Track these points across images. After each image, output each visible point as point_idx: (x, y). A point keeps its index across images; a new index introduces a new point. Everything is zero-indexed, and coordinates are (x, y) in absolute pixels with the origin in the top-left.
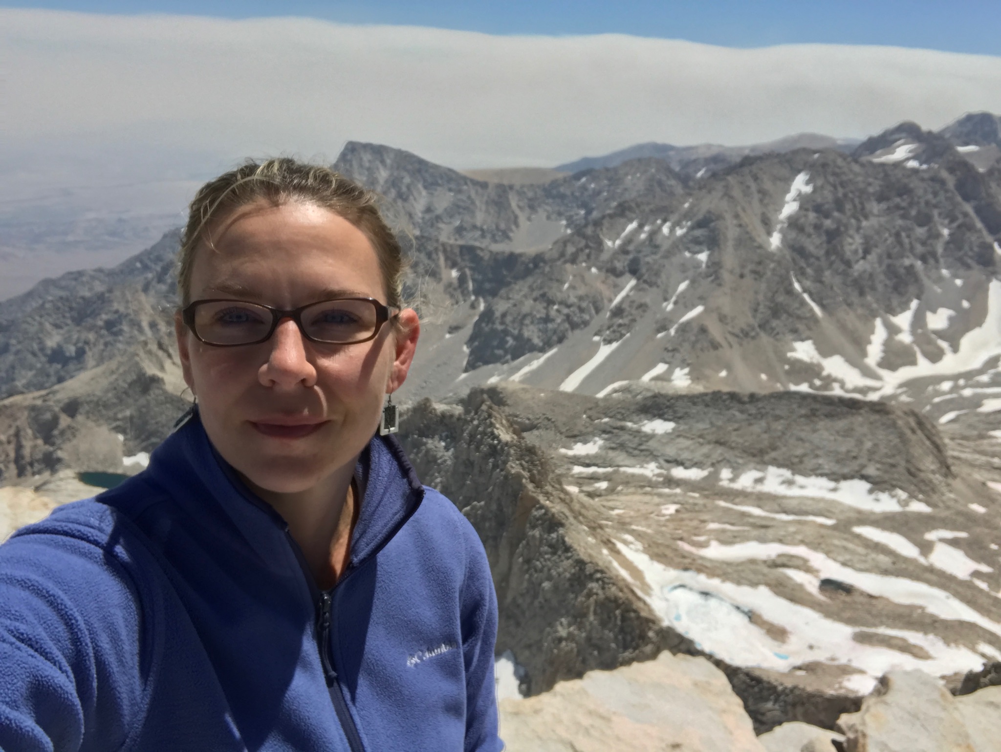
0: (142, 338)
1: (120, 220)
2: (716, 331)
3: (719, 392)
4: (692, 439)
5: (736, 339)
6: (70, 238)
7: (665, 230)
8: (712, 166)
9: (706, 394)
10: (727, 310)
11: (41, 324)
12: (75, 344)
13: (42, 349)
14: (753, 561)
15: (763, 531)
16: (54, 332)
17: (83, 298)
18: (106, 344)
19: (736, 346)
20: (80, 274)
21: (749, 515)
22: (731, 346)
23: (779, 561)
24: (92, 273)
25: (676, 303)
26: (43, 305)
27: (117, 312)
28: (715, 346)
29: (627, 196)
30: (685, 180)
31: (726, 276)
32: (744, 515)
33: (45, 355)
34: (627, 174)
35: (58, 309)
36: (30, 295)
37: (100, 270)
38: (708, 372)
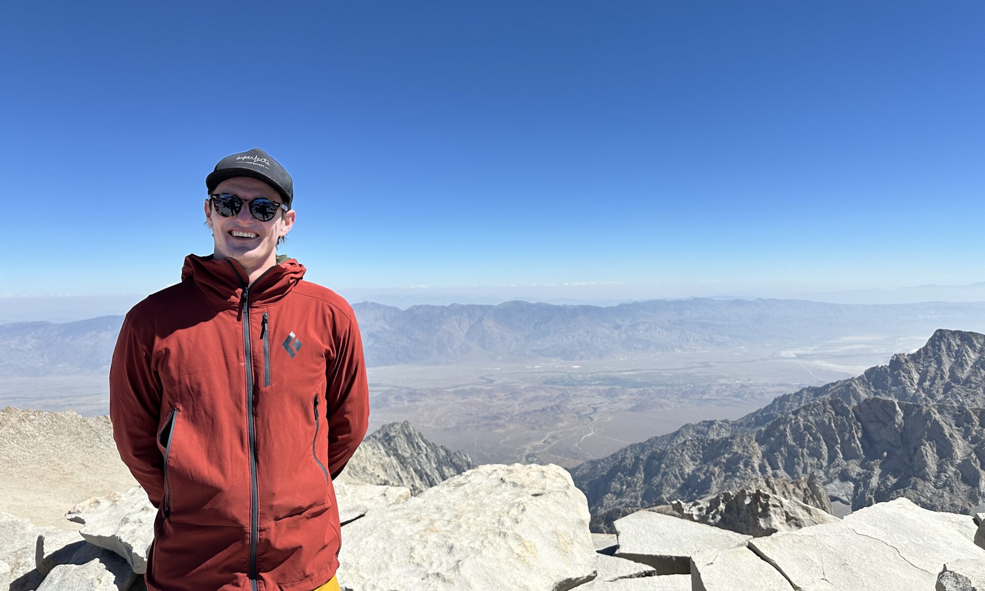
0: (754, 476)
1: (742, 386)
6: (706, 396)
11: (681, 455)
12: (704, 474)
13: (682, 474)
16: (691, 463)
17: (712, 440)
18: (726, 478)
20: (712, 423)
24: (720, 423)
26: (685, 442)
27: (737, 453)
33: (684, 479)
35: (695, 446)
36: (676, 434)
37: (726, 421)
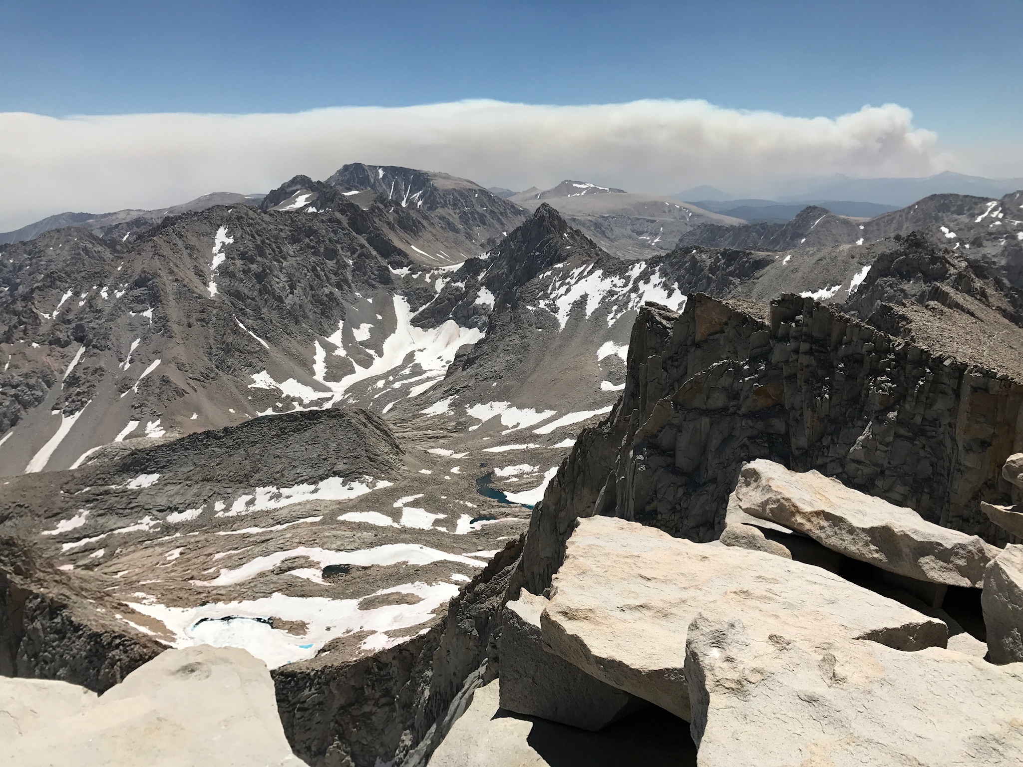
2: (177, 379)
3: (195, 433)
4: (180, 483)
5: (199, 383)
7: (104, 295)
8: (135, 229)
9: (183, 438)
10: (183, 359)
14: (262, 575)
15: (264, 545)
19: (200, 389)
21: (250, 536)
22: (196, 391)
23: (284, 567)
25: (131, 362)
28: (181, 393)
29: (53, 267)
30: (112, 244)
31: (175, 328)
32: (244, 536)
34: (47, 246)
38: (179, 418)
